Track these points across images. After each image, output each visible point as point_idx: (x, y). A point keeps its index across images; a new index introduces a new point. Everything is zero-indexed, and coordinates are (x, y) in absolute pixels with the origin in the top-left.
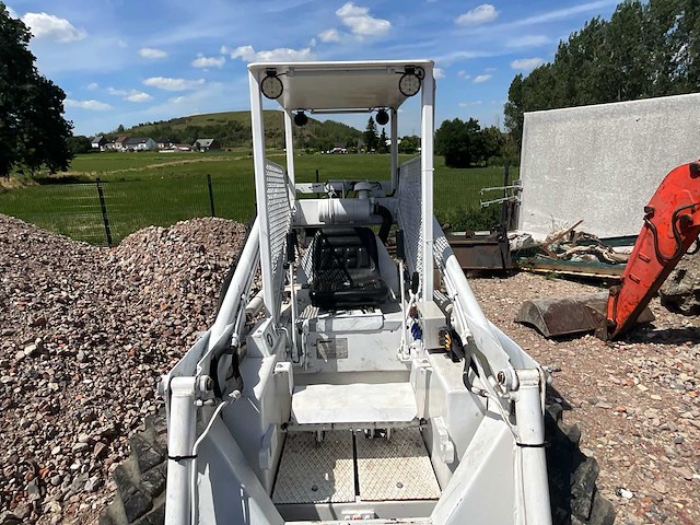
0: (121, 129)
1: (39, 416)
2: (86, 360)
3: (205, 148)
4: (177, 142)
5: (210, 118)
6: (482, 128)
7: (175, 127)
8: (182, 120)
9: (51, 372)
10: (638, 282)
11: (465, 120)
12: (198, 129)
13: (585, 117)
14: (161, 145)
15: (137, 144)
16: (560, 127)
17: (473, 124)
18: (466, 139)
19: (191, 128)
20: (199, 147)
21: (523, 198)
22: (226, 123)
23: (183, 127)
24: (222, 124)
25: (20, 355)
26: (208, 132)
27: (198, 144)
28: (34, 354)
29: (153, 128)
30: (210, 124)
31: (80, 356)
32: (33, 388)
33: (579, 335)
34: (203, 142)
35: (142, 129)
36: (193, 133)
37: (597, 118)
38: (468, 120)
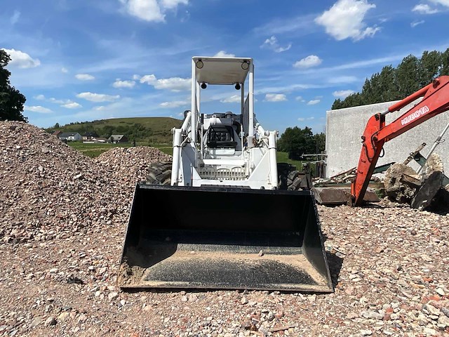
0: (57, 126)
1: (86, 198)
2: (99, 185)
3: (117, 141)
4: (96, 136)
5: (122, 121)
6: (314, 134)
7: (97, 126)
8: (102, 122)
9: (88, 185)
10: (362, 173)
11: (303, 128)
12: (112, 128)
13: (359, 112)
14: (85, 138)
15: (68, 137)
16: (346, 118)
17: (307, 131)
18: (303, 141)
19: (107, 127)
20: (112, 141)
21: (328, 161)
22: (133, 125)
23: (101, 127)
24: (130, 126)
25: (75, 177)
26: (119, 131)
27: (112, 138)
28: (80, 178)
29: (80, 126)
30: (121, 125)
31: (97, 184)
32: (82, 189)
33: (339, 204)
34: (116, 137)
35: (72, 127)
36: (108, 131)
37: (365, 113)
38: (304, 128)
